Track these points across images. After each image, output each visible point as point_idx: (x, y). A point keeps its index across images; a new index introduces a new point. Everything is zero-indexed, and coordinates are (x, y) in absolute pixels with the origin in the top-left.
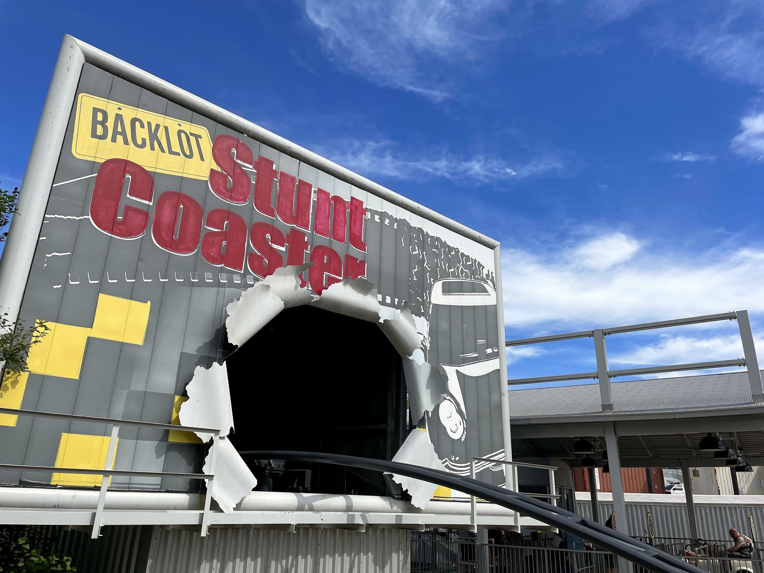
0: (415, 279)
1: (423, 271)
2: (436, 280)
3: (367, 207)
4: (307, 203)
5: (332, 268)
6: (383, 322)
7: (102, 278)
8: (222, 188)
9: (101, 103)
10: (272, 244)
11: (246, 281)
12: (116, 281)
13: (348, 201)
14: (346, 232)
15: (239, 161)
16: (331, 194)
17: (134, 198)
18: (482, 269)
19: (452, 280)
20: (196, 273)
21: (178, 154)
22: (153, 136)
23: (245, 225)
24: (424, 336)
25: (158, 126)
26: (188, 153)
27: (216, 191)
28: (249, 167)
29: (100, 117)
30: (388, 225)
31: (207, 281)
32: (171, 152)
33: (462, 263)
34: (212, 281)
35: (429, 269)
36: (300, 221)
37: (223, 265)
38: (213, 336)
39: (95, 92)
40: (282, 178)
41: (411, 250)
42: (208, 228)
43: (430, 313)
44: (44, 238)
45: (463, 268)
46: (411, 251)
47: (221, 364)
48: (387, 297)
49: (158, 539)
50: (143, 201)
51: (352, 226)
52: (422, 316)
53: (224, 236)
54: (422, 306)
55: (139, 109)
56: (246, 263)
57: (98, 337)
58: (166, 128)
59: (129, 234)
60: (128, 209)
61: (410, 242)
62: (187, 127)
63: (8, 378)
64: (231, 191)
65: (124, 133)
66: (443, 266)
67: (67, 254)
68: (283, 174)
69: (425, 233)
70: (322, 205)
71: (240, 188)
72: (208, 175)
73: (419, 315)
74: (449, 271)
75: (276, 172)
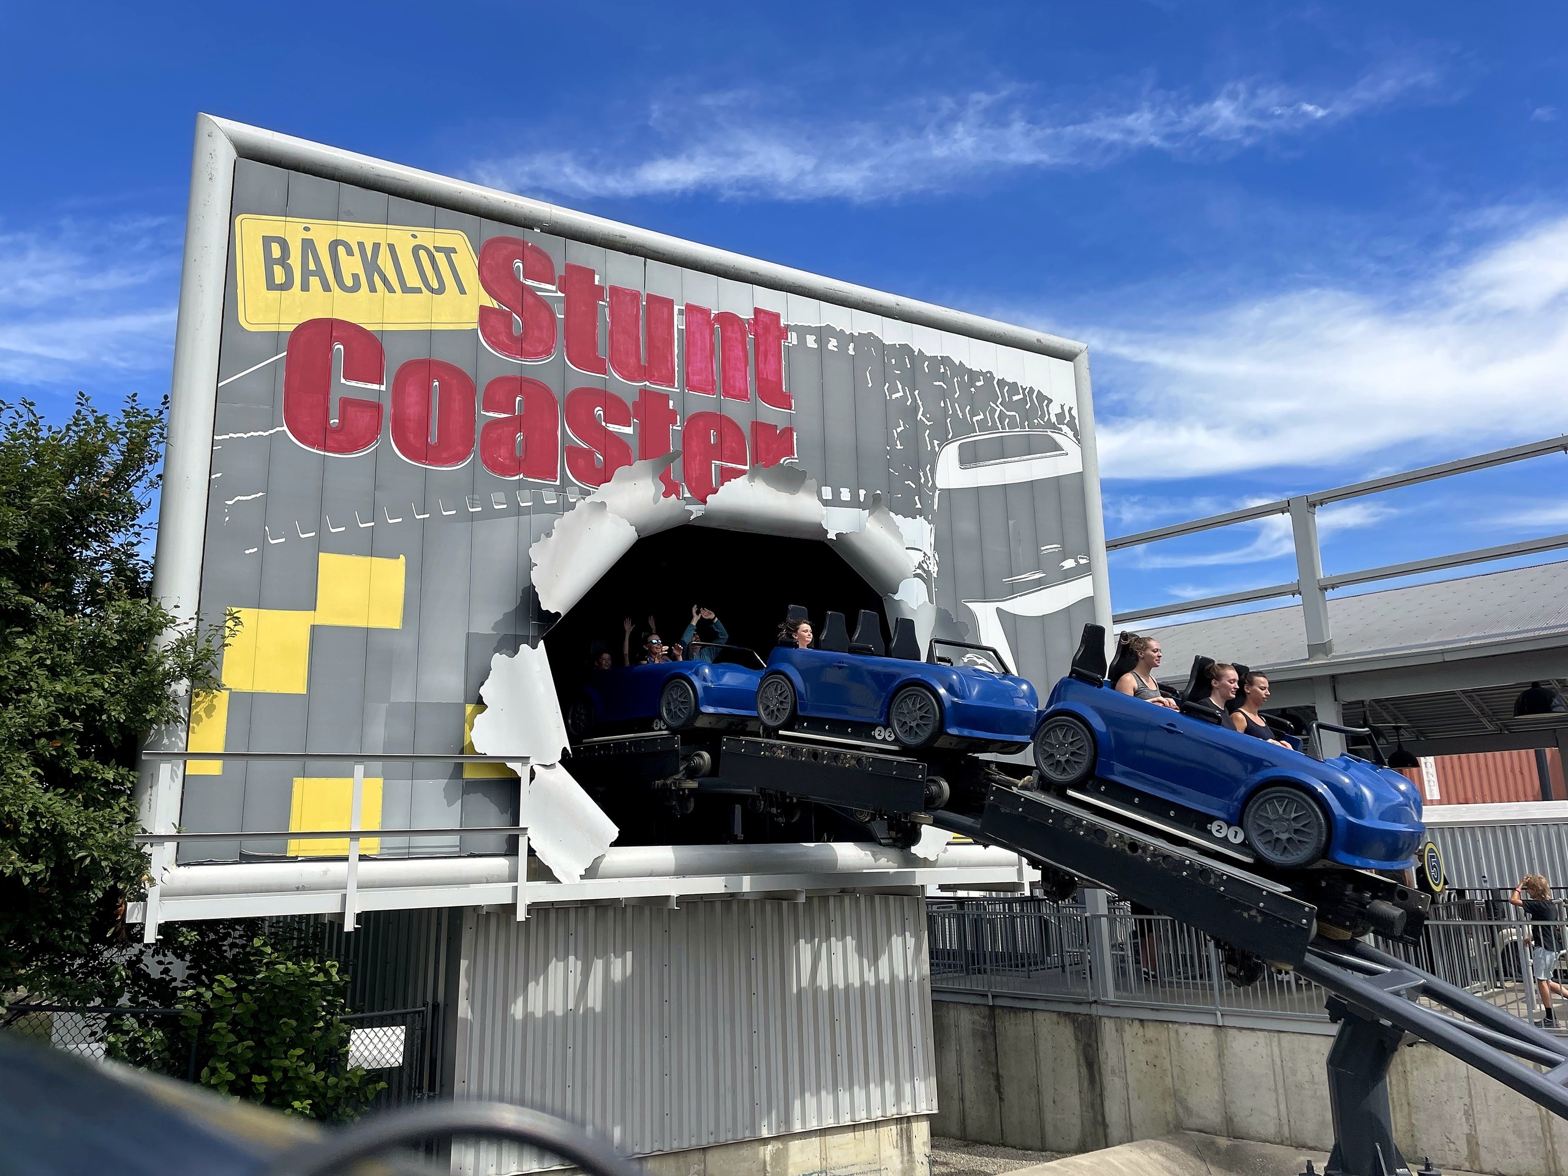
0: (899, 447)
1: (916, 427)
2: (945, 441)
3: (789, 323)
4: (666, 336)
5: (727, 452)
6: (835, 539)
7: (320, 528)
8: (503, 338)
9: (274, 225)
10: (608, 425)
11: (565, 498)
12: (343, 529)
13: (748, 318)
14: (749, 379)
15: (529, 282)
16: (712, 312)
17: (353, 383)
18: (1047, 406)
19: (979, 436)
20: (476, 497)
21: (418, 291)
22: (371, 266)
23: (553, 398)
24: (924, 553)
25: (376, 247)
26: (436, 286)
27: (493, 344)
28: (549, 290)
29: (276, 251)
30: (836, 349)
31: (496, 507)
32: (406, 289)
33: (1000, 400)
34: (505, 506)
35: (929, 424)
36: (656, 374)
37: (521, 476)
38: (519, 601)
39: (260, 209)
40: (614, 299)
41: (886, 391)
42: (488, 414)
43: (936, 507)
44: (219, 475)
45: (1003, 409)
46: (887, 394)
47: (534, 647)
48: (841, 489)
49: (474, 929)
50: (370, 386)
51: (761, 366)
52: (918, 516)
53: (517, 423)
54: (917, 498)
55: (340, 223)
56: (562, 465)
57: (328, 623)
58: (391, 247)
59: (353, 446)
60: (346, 403)
61: (884, 375)
62: (429, 237)
63: (199, 703)
64: (521, 340)
65: (320, 273)
66: (959, 412)
67: (258, 495)
68: (614, 290)
69: (916, 354)
70: (697, 335)
71: (536, 333)
72: (476, 319)
73: (911, 513)
74: (972, 420)
75: (601, 289)
